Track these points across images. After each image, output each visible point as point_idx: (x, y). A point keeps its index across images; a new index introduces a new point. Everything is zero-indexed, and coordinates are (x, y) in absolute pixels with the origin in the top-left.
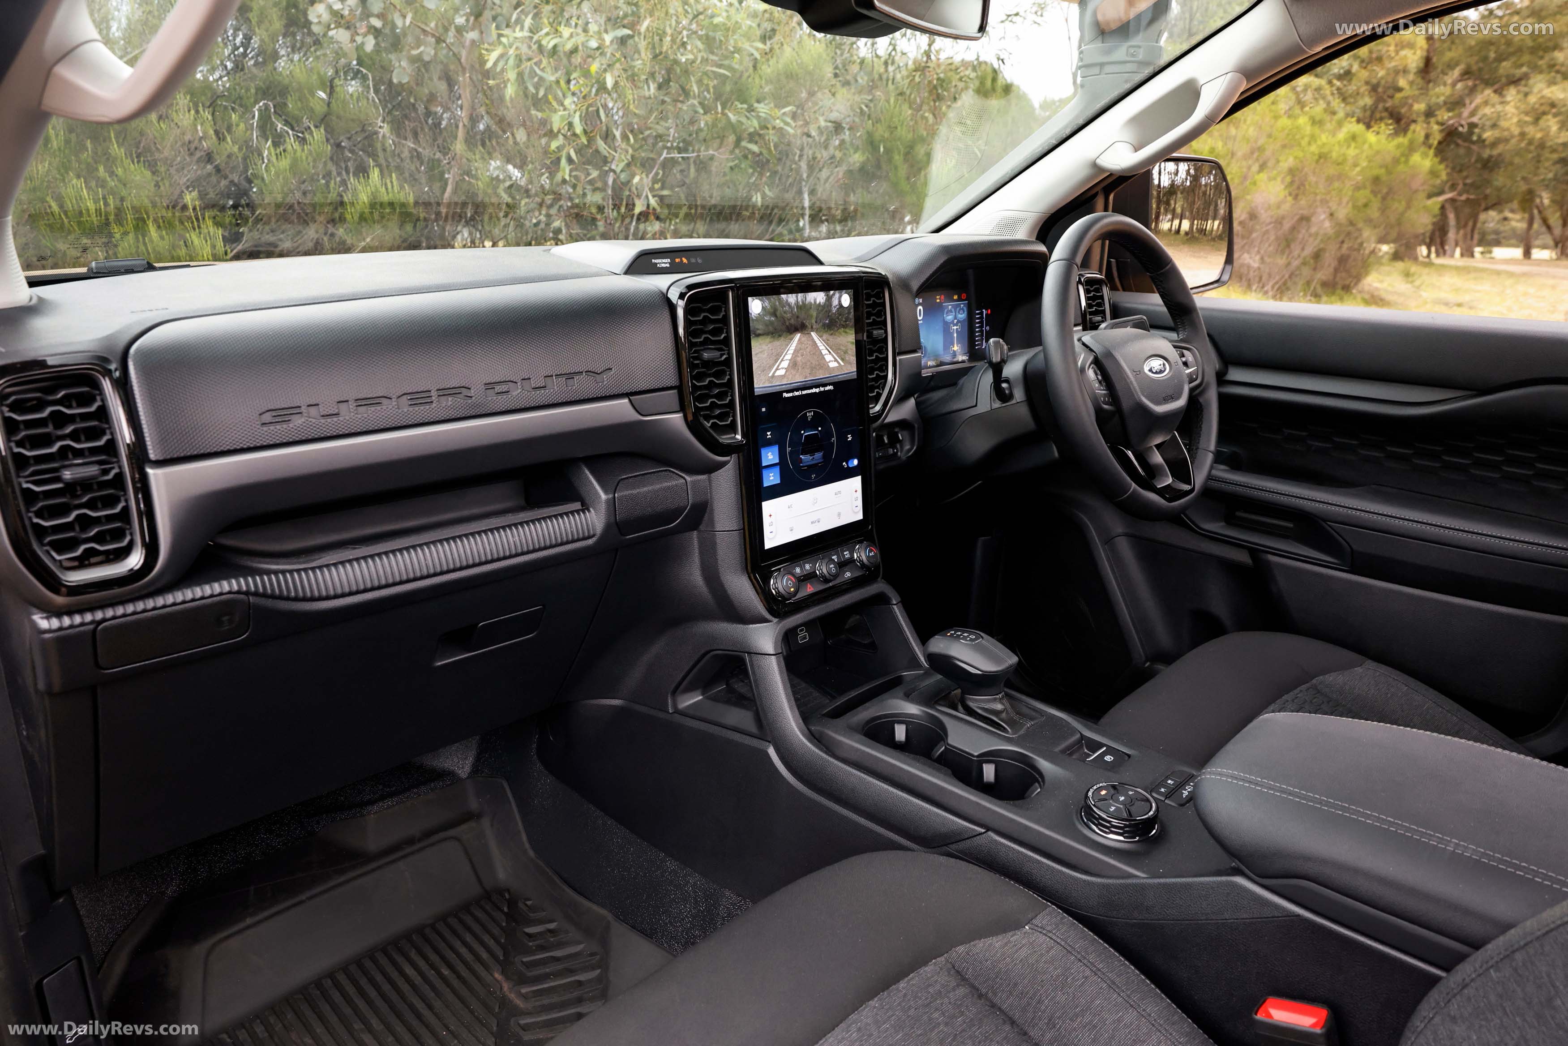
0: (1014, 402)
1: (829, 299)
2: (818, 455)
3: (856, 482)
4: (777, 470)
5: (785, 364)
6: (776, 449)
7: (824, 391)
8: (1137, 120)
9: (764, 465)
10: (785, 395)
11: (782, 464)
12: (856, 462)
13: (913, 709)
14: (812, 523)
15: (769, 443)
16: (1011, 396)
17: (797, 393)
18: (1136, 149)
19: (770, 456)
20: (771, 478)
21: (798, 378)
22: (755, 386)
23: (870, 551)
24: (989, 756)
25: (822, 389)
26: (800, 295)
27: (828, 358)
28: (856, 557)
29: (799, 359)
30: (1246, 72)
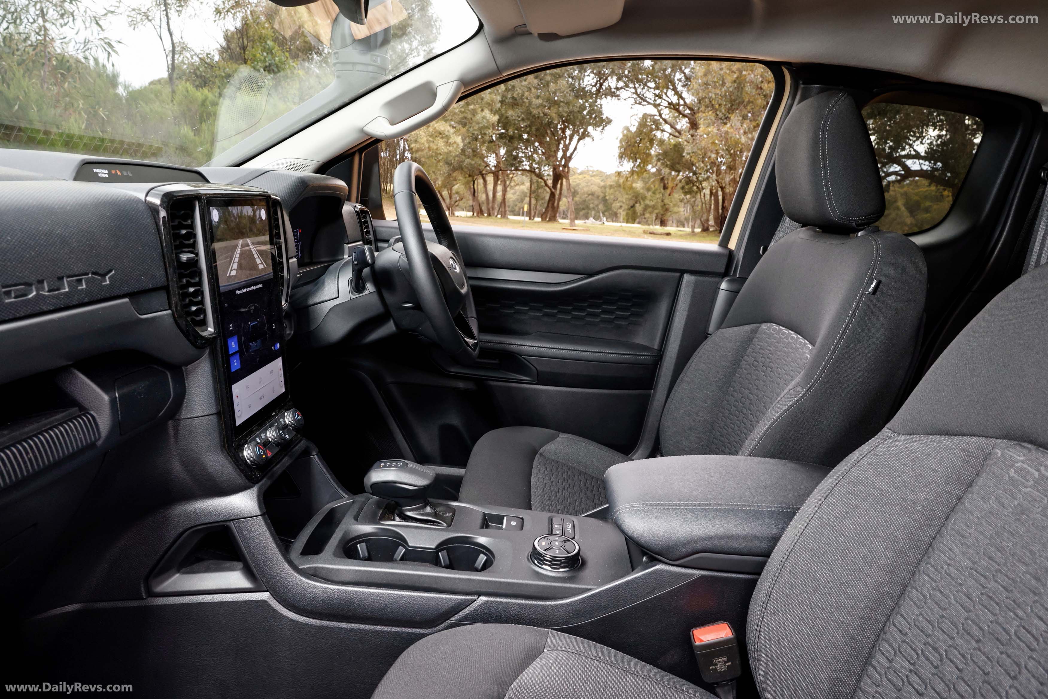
0: (367, 292)
1: (254, 212)
2: (259, 341)
3: (278, 363)
4: (238, 356)
5: (235, 266)
6: (236, 338)
7: (258, 288)
8: (392, 104)
9: (231, 353)
10: (238, 292)
11: (240, 352)
12: (278, 345)
13: (368, 528)
14: (260, 399)
15: (232, 334)
16: (364, 288)
17: (244, 291)
18: (393, 123)
19: (233, 345)
20: (236, 364)
21: (245, 277)
22: (220, 285)
23: (298, 415)
24: (441, 546)
25: (257, 287)
26: (239, 208)
27: (258, 261)
28: (287, 422)
29: (243, 261)
30: (463, 82)
